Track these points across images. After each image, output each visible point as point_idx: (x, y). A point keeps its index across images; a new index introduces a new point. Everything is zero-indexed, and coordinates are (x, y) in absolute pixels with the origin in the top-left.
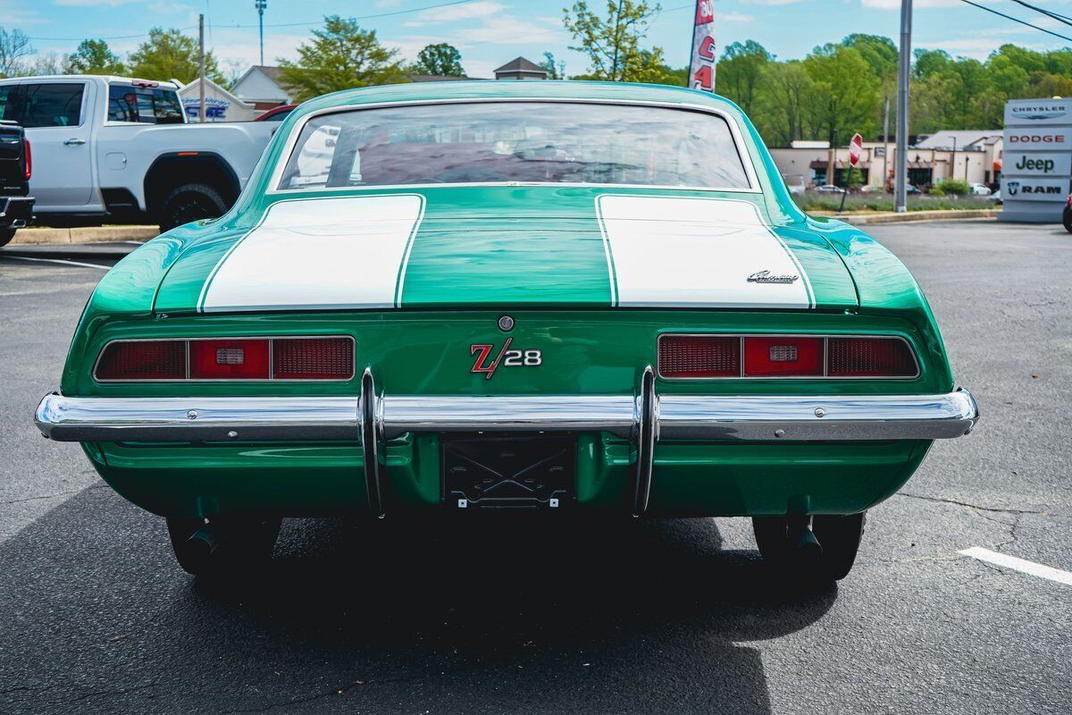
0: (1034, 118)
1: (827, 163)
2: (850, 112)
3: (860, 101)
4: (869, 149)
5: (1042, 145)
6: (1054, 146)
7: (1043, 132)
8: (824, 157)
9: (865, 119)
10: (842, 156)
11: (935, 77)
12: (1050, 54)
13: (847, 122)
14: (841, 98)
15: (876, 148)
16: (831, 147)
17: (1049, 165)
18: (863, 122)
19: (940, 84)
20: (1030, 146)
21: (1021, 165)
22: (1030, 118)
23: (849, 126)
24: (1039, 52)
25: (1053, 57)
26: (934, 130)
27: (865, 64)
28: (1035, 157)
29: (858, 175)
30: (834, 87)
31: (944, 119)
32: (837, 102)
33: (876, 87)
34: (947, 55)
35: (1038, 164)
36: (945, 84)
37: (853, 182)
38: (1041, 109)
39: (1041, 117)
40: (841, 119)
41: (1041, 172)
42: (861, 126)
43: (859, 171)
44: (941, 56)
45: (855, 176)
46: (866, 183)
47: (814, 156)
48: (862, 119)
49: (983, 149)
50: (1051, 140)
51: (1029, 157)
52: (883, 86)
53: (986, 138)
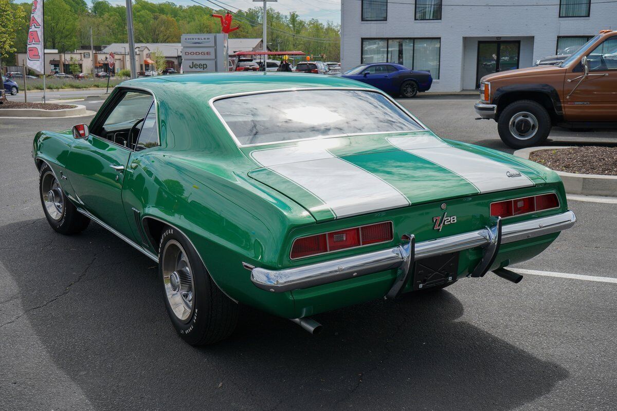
0: (196, 43)
1: (59, 61)
2: (62, 33)
3: (67, 27)
4: (81, 53)
5: (200, 57)
6: (206, 57)
7: (200, 50)
8: (57, 58)
9: (72, 36)
10: (67, 58)
11: (106, 15)
12: (160, 5)
13: (61, 38)
14: (57, 25)
15: (84, 53)
16: (59, 52)
17: (205, 66)
18: (71, 38)
19: (109, 19)
20: (195, 57)
21: (192, 66)
22: (193, 43)
23: (62, 40)
24: (154, 3)
25: (161, 6)
26: (109, 43)
27: (68, 7)
28: (198, 63)
29: (77, 68)
30: (53, 19)
31: (113, 37)
32: (55, 27)
33: (75, 19)
34: (109, 4)
35: (200, 66)
36: (111, 19)
37: (75, 72)
38: (199, 39)
39: (199, 43)
40: (58, 36)
41: (202, 70)
42: (70, 40)
43: (77, 65)
44: (106, 4)
45: (76, 68)
46: (81, 72)
47: (51, 58)
48: (69, 36)
49: (138, 53)
50: (205, 54)
51: (195, 62)
52: (79, 19)
53: (139, 48)
